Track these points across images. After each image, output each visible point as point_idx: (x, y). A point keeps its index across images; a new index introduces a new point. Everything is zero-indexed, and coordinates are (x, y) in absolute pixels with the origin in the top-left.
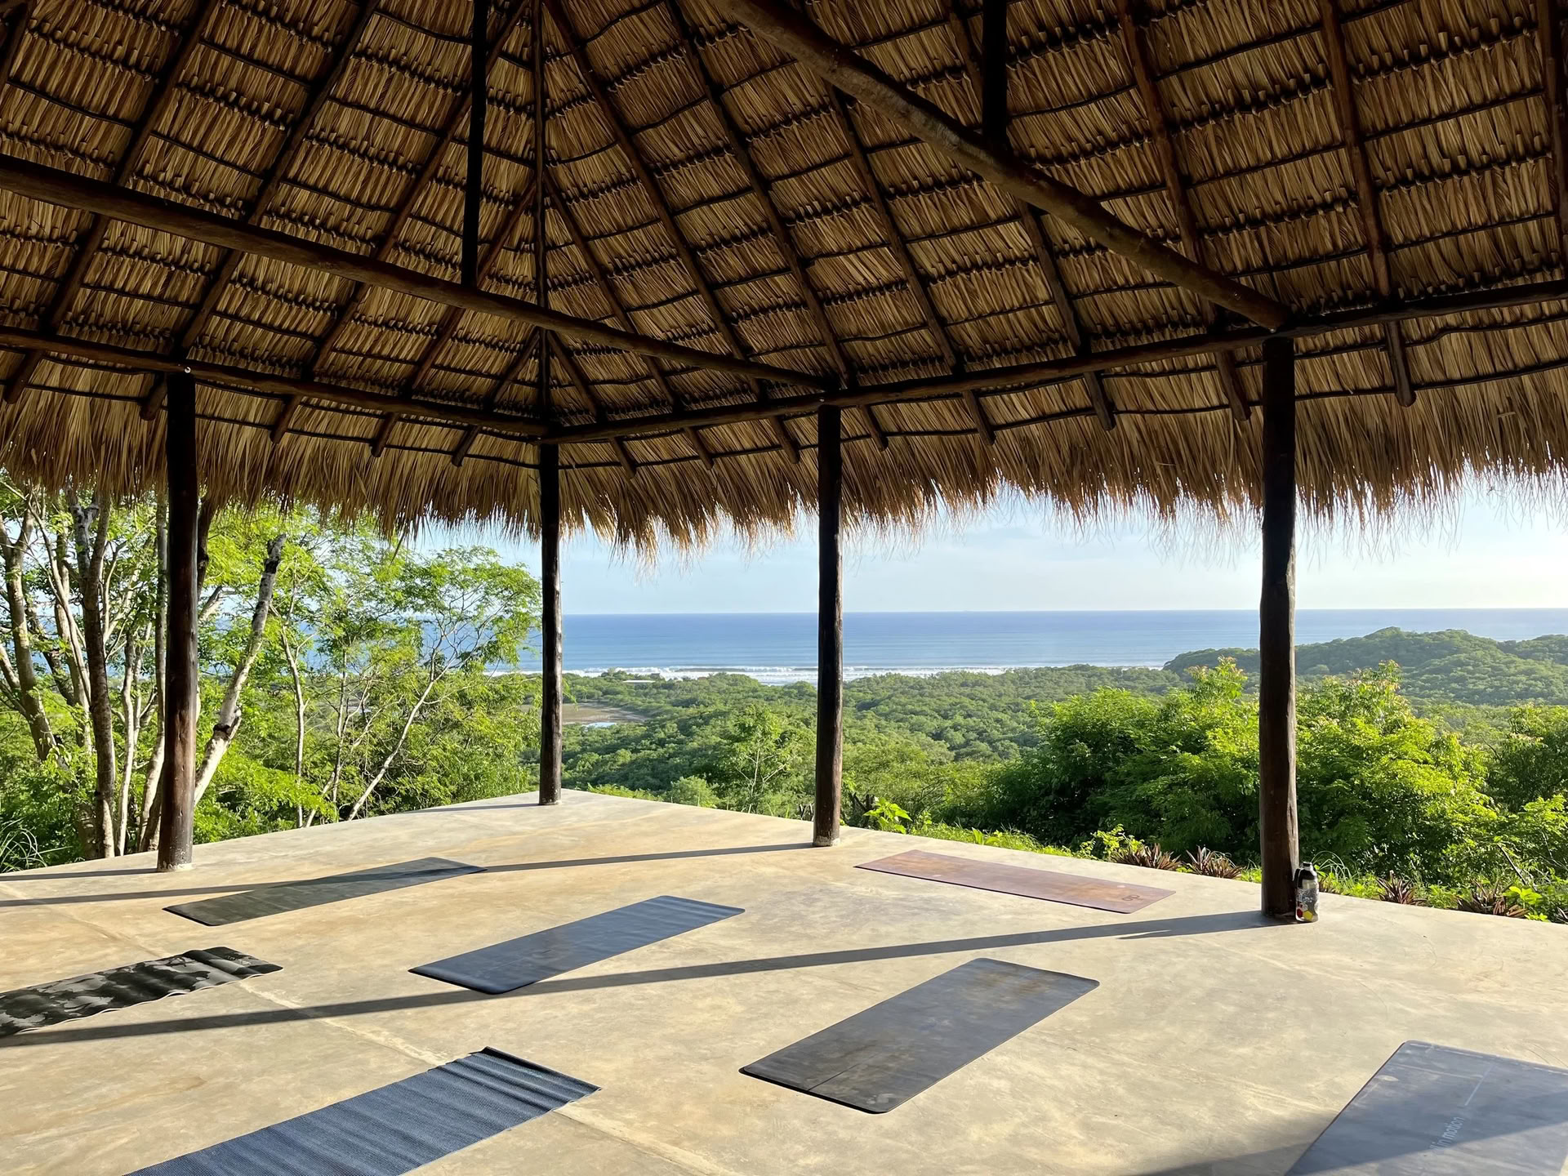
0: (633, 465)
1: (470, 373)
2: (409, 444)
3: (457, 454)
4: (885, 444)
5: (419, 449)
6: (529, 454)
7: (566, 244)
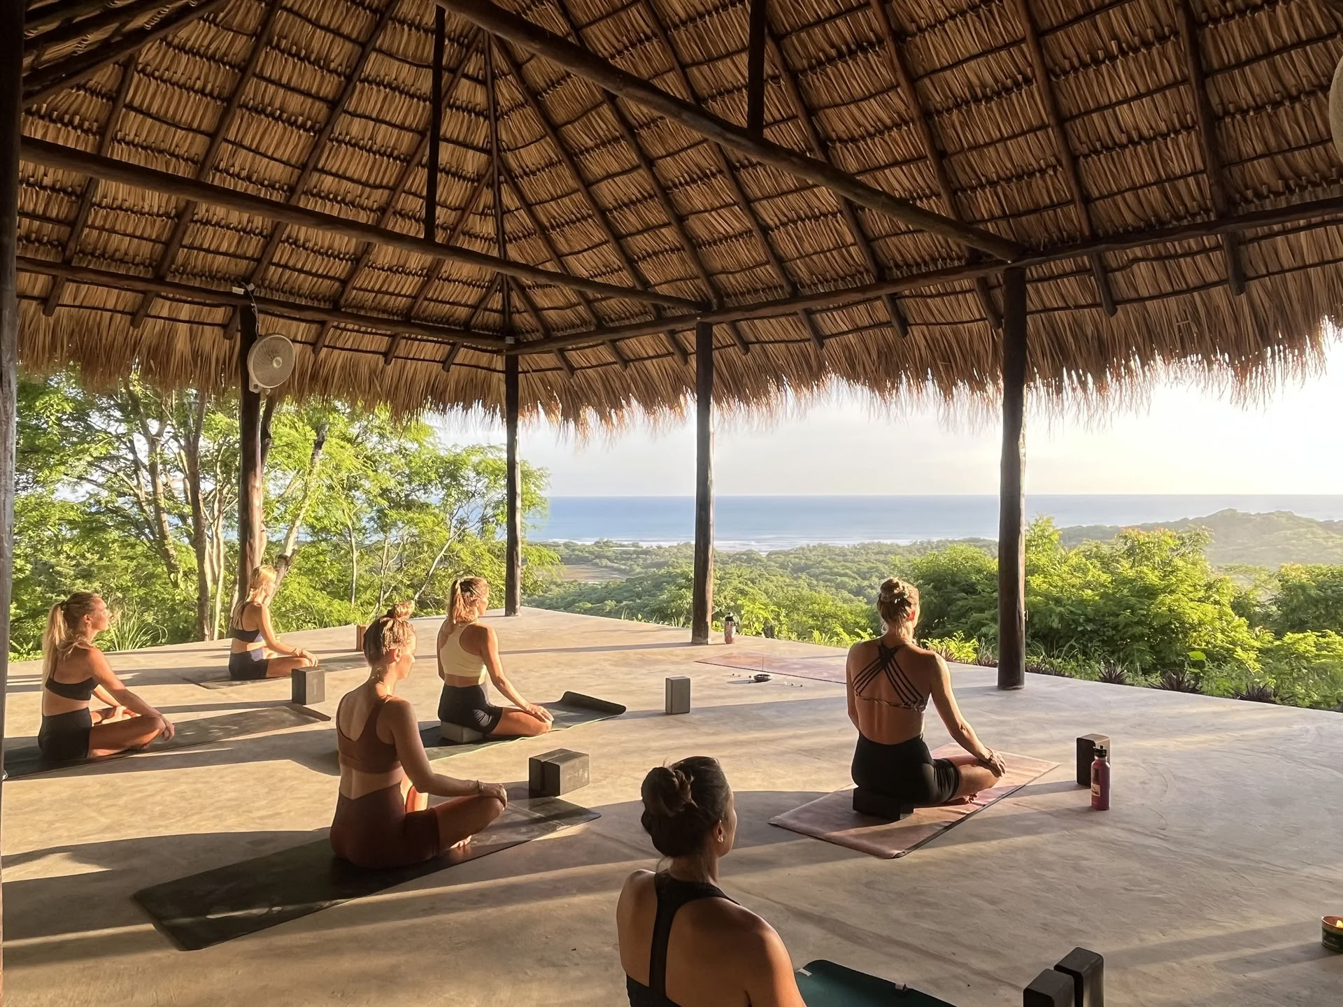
0: (572, 370)
1: (453, 304)
2: (411, 356)
3: (446, 363)
4: (747, 350)
5: (419, 360)
6: (499, 363)
7: (517, 209)
